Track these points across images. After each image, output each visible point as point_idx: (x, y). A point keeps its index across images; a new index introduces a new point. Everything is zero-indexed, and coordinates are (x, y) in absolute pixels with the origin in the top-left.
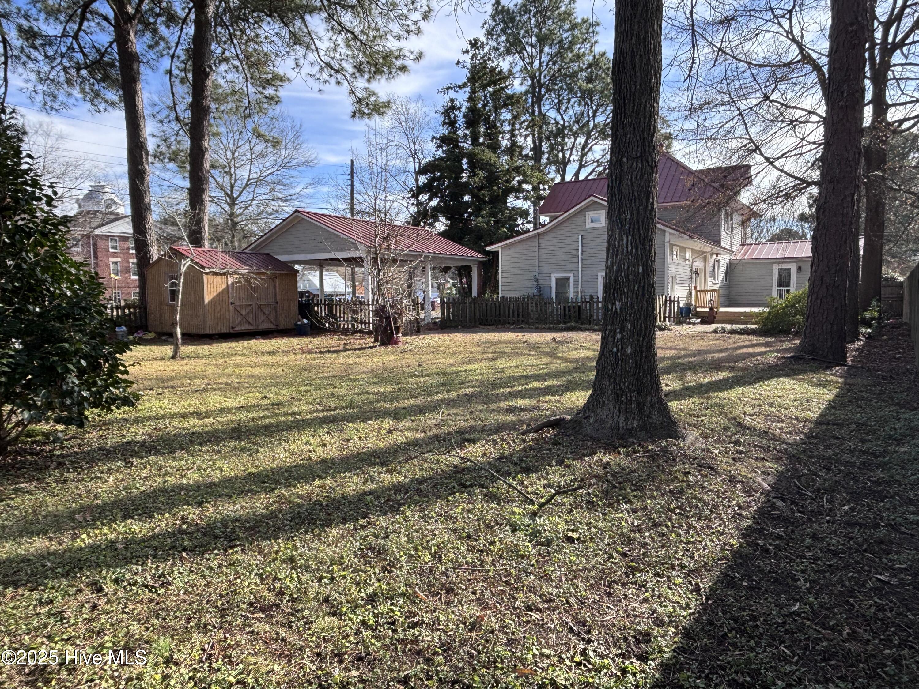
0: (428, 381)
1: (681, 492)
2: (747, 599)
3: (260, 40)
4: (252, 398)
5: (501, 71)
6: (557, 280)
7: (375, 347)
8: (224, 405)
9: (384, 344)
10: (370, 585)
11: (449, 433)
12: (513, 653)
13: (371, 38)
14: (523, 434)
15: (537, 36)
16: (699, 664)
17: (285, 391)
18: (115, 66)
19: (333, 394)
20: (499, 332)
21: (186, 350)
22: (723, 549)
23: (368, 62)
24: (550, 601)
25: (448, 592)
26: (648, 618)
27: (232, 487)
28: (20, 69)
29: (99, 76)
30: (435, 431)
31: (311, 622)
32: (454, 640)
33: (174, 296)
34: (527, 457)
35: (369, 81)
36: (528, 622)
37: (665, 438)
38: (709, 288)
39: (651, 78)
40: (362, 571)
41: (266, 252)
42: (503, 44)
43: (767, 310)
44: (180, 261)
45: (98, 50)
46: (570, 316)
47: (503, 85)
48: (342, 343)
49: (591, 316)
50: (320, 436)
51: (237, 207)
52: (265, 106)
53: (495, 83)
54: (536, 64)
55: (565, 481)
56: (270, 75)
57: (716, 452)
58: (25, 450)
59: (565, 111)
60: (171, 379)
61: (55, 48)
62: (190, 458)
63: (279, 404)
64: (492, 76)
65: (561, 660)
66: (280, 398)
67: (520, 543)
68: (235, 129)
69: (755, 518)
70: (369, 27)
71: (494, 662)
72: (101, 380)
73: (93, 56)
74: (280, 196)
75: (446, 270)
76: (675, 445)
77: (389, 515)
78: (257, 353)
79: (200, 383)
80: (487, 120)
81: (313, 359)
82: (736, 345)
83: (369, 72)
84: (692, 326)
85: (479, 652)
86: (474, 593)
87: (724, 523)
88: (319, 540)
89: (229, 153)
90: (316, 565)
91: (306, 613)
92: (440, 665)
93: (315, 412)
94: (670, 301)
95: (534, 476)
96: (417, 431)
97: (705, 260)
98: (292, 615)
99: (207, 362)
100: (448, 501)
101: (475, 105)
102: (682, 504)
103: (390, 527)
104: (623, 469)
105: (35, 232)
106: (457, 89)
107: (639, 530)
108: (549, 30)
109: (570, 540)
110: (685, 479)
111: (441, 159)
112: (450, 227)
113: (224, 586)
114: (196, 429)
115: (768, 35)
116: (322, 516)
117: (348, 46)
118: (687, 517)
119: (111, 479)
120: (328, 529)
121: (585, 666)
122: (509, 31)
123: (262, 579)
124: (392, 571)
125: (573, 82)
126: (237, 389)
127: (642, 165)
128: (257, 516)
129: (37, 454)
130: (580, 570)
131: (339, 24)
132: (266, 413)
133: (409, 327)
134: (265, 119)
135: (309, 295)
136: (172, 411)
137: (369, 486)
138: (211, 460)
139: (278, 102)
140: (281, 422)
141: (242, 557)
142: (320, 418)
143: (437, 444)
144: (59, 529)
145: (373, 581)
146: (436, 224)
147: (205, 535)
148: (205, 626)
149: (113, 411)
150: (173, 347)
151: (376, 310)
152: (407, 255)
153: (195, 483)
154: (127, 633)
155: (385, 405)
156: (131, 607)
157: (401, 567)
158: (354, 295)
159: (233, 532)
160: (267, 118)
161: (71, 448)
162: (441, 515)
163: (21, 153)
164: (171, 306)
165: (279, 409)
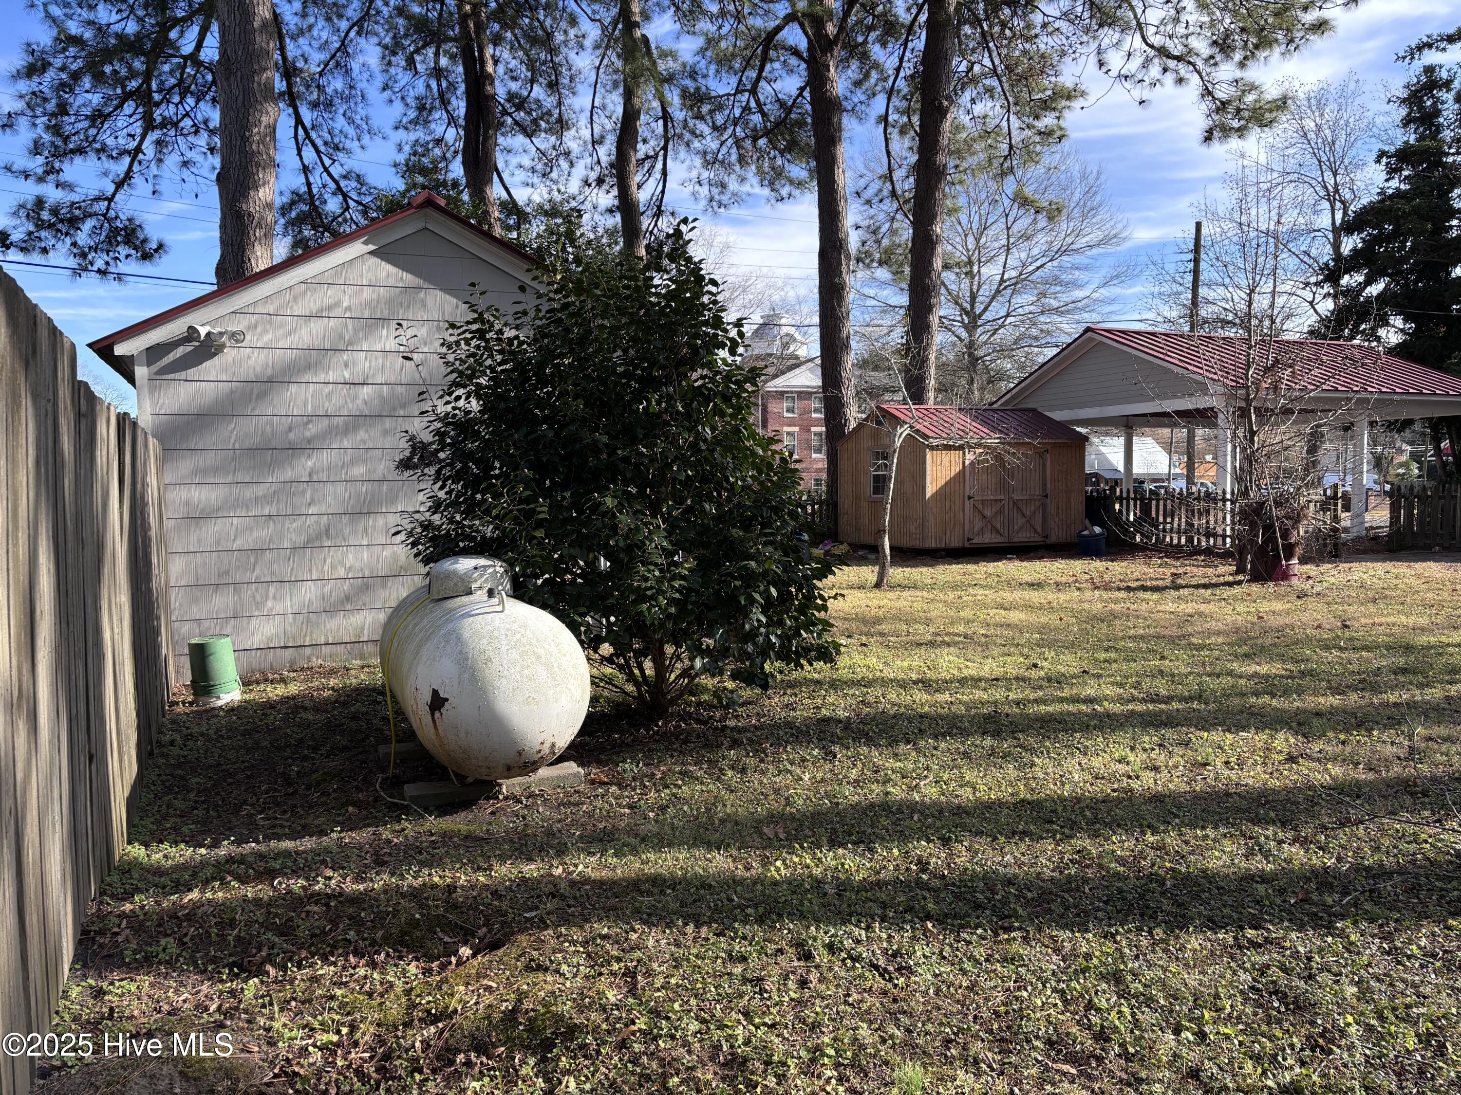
0: (1369, 661)
3: (1033, 32)
4: (1014, 666)
7: (1239, 583)
8: (966, 672)
9: (1258, 578)
10: (1283, 1067)
11: (1434, 779)
17: (1068, 657)
18: (806, 124)
19: (1161, 672)
21: (896, 573)
23: (1243, 30)
27: (997, 822)
28: (683, 153)
29: (782, 145)
30: (1397, 770)
33: (880, 484)
35: (1242, 65)
40: (1263, 1035)
41: (1032, 406)
44: (895, 429)
45: (782, 104)
48: (1169, 572)
50: (1145, 750)
51: (979, 331)
52: (1038, 148)
56: (1049, 93)
58: (690, 714)
60: (877, 621)
61: (727, 112)
62: (922, 759)
63: (1057, 680)
66: (1060, 668)
68: (983, 197)
72: (790, 618)
73: (775, 113)
74: (1055, 304)
75: (1401, 426)
77: (1311, 933)
78: (1011, 584)
79: (922, 632)
81: (1116, 601)
83: (1245, 47)
88: (1165, 951)
89: (971, 240)
90: (1166, 998)
91: (1157, 1087)
93: (1129, 701)
96: (1357, 764)
98: (1129, 1085)
99: (931, 596)
100: (1449, 928)
103: (1317, 958)
105: (715, 394)
106: (1443, 45)
111: (1398, 194)
112: (1416, 335)
113: (1000, 997)
114: (926, 709)
116: (1167, 905)
119: (806, 777)
120: (1183, 935)
123: (1066, 1002)
124: (1331, 1052)
126: (985, 646)
128: (1043, 881)
129: (705, 723)
132: (1040, 693)
133: (1315, 546)
134: (1035, 172)
135: (1107, 481)
136: (885, 674)
137: (1258, 864)
138: (956, 767)
139: (1060, 139)
140: (1070, 714)
141: (1024, 951)
142: (1141, 715)
143: (1408, 800)
144: (743, 846)
145: (1290, 1061)
146: (1382, 332)
147: (958, 897)
148: (976, 1062)
149: (802, 667)
150: (877, 568)
151: (1242, 512)
152: (1316, 399)
153: (934, 803)
154: (855, 1040)
155: (1274, 702)
156: (856, 996)
157: (1351, 1048)
158: (1190, 480)
159: (1005, 902)
160: (1040, 170)
161: (747, 718)
162: (1434, 956)
163: (703, 278)
164: (875, 502)
165: (1062, 689)
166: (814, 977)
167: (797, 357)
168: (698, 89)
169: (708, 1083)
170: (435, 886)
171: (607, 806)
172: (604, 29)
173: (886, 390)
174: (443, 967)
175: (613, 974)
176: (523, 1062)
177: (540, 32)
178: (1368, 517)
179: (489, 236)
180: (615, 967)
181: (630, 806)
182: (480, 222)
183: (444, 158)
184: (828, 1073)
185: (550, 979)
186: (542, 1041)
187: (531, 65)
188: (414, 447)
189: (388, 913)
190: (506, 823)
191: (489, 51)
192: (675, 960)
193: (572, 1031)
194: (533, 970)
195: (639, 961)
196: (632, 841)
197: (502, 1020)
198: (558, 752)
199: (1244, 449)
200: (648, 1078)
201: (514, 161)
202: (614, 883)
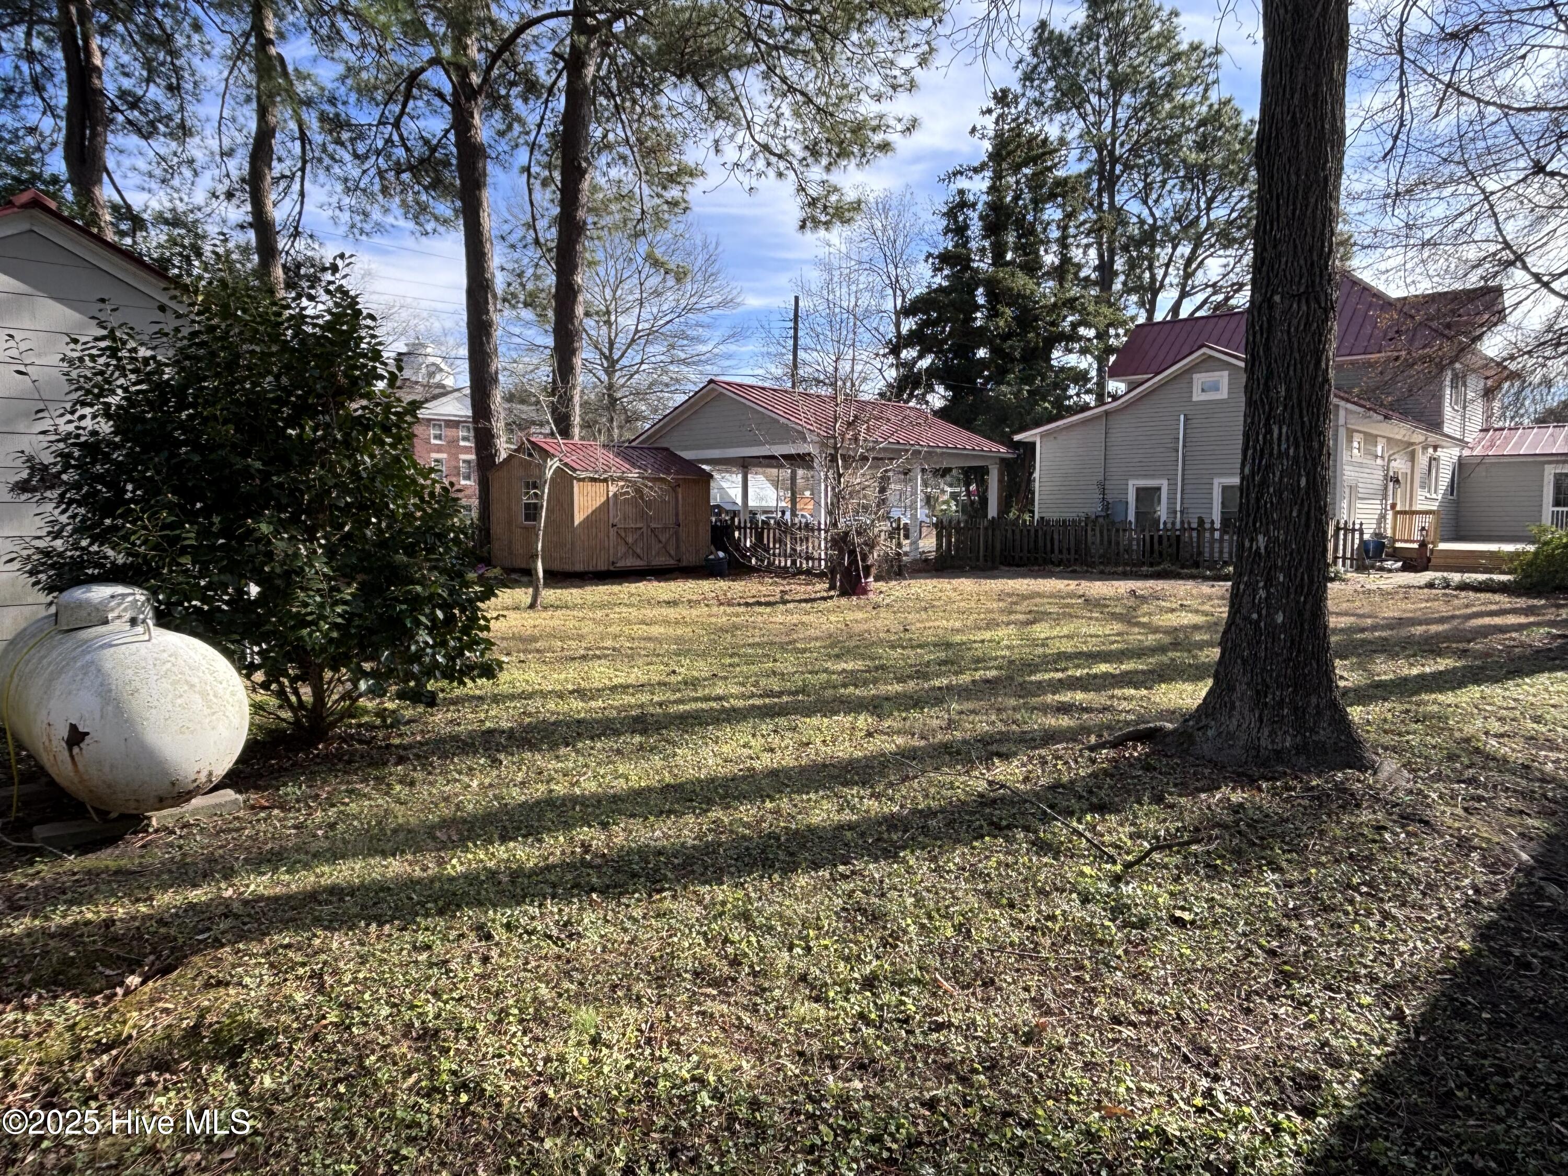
0: (922, 656)
1: (1371, 859)
2: (1490, 1039)
3: (660, 112)
4: (656, 673)
5: (1045, 141)
6: (1139, 490)
7: (831, 597)
8: (616, 681)
9: (845, 592)
10: (864, 962)
11: (965, 742)
12: (1095, 1083)
13: (834, 100)
14: (1092, 749)
15: (1109, 77)
16: (1405, 1133)
17: (701, 664)
18: (451, 164)
19: (774, 673)
20: (1035, 578)
21: (549, 595)
22: (1445, 956)
23: (828, 140)
24: (1150, 1012)
25: (984, 984)
26: (1314, 1052)
27: (647, 804)
28: (322, 175)
29: (427, 181)
30: (940, 737)
31: (785, 1008)
32: (1001, 1055)
33: (532, 512)
34: (1100, 788)
35: (828, 169)
36: (1116, 1041)
37: (1342, 767)
38: (1418, 507)
39: (1327, 161)
40: (851, 941)
41: (665, 445)
42: (1050, 95)
43: (1531, 548)
44: (545, 461)
45: (426, 142)
46: (1161, 553)
47: (1049, 163)
48: (778, 589)
49: (1200, 553)
50: (763, 736)
51: (618, 374)
52: (666, 216)
53: (1034, 160)
54: (1108, 124)
55: (1167, 830)
56: (675, 168)
57: (1434, 796)
58: (352, 736)
59: (1156, 201)
60: (534, 639)
61: (368, 142)
62: (580, 758)
63: (693, 683)
64: (1030, 149)
65: (1171, 1101)
66: (695, 673)
67: (1096, 921)
68: (619, 252)
69: (1504, 910)
70: (831, 83)
71: (1066, 1093)
72: (454, 639)
73: (419, 150)
74: (682, 355)
75: (946, 472)
76: (1359, 781)
77: (883, 863)
78: (651, 602)
79: (576, 647)
80: (1020, 223)
81: (737, 615)
82: (1469, 611)
83: (830, 154)
84: (1386, 575)
85: (1041, 1076)
86: (1027, 989)
87: (1448, 914)
88: (781, 890)
89: (608, 291)
90: (782, 926)
91: (777, 993)
92: (983, 1087)
93: (750, 697)
94: (1346, 529)
95: (1113, 819)
96: (913, 735)
97: (1412, 457)
98: (756, 994)
99: (581, 614)
100: (973, 848)
101: (1001, 199)
102: (1373, 878)
103: (887, 881)
104: (1267, 816)
105: (375, 424)
106: (970, 174)
107: (1296, 914)
108: (1130, 66)
109: (1178, 922)
110: (1377, 837)
111: (941, 289)
112: (954, 401)
113: (656, 945)
114: (582, 715)
115: (1545, 54)
116: (782, 855)
117: (797, 114)
118: (1382, 900)
119: (475, 784)
120: (794, 876)
121: (1211, 1114)
122: (1061, 72)
123: (707, 941)
124: (897, 946)
125: (1172, 151)
126: (631, 657)
127: (1309, 307)
128: (686, 848)
129: (368, 743)
130: (1197, 970)
131: (784, 80)
132: (678, 695)
133: (885, 567)
134: (664, 236)
135: (727, 512)
136: (543, 687)
137: (848, 816)
138: (610, 762)
139: (685, 209)
140: (703, 710)
141: (674, 906)
142: (759, 707)
143: (947, 758)
144: (419, 850)
145: (870, 957)
146: (929, 397)
147: (617, 871)
148: (638, 998)
149: (465, 684)
150: (531, 590)
151: (833, 539)
152: (884, 449)
153: (593, 795)
154: (535, 999)
155: (857, 692)
156: (533, 964)
157: (910, 941)
158: (794, 514)
159: (657, 870)
160: (668, 236)
161: (411, 736)
162: (964, 869)
163: (359, 312)
164: (526, 528)
165: (696, 690)
166: (494, 953)
167: (444, 387)
168: (337, 115)
169: (404, 1055)
170: (88, 923)
171: (271, 829)
172: (235, 41)
173: (534, 423)
174: (109, 998)
175: (300, 978)
176: (212, 1071)
177: (157, 31)
178: (921, 543)
179: (99, 239)
180: (301, 971)
181: (295, 827)
182: (87, 224)
183: (38, 149)
184: (514, 1029)
185: (232, 991)
186: (230, 1049)
187: (148, 64)
188: (32, 468)
189: (35, 956)
190: (160, 855)
191: (96, 41)
192: (361, 957)
193: (262, 1035)
194: (212, 986)
195: (325, 963)
196: (302, 857)
197: (183, 1037)
198: (215, 780)
199: (833, 489)
200: (345, 1062)
201: (127, 162)
202: (290, 897)
